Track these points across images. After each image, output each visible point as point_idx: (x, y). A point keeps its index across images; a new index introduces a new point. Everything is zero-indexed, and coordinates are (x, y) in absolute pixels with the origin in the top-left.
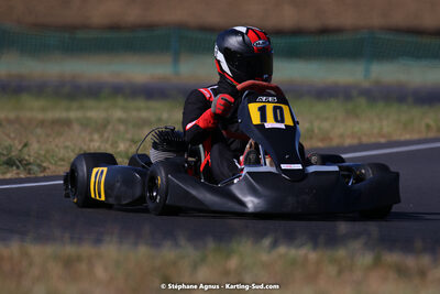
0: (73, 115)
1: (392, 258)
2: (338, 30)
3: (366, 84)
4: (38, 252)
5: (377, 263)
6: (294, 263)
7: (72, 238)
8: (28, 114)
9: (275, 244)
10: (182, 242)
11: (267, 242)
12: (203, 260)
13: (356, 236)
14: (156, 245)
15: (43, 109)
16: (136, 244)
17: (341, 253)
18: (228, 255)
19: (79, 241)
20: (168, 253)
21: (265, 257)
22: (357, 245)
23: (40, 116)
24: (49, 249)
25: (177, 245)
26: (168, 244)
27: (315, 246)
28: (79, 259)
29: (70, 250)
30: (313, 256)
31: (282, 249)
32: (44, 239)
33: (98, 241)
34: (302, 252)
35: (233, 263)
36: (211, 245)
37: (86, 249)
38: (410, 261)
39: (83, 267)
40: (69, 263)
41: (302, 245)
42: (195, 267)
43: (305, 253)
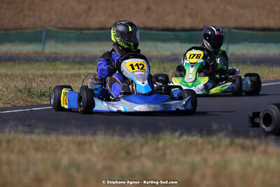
0: (81, 72)
1: (239, 141)
4: (65, 139)
5: (232, 143)
6: (190, 143)
7: (81, 133)
8: (60, 72)
9: (181, 135)
10: (136, 134)
11: (177, 134)
12: (146, 142)
13: (221, 130)
14: (123, 135)
15: (67, 69)
16: (113, 135)
17: (214, 139)
18: (158, 141)
19: (85, 134)
20: (129, 139)
21: (176, 141)
22: (221, 135)
23: (66, 72)
24: (70, 138)
25: (133, 135)
26: (130, 135)
27: (201, 136)
28: (85, 143)
29: (80, 138)
30: (200, 140)
31: (185, 137)
32: (67, 133)
33: (94, 134)
34: (195, 138)
35: (161, 144)
36: (150, 135)
37: (88, 138)
38: (248, 142)
39: (87, 146)
40: (80, 145)
41: (195, 135)
42: (142, 146)
43: (197, 139)
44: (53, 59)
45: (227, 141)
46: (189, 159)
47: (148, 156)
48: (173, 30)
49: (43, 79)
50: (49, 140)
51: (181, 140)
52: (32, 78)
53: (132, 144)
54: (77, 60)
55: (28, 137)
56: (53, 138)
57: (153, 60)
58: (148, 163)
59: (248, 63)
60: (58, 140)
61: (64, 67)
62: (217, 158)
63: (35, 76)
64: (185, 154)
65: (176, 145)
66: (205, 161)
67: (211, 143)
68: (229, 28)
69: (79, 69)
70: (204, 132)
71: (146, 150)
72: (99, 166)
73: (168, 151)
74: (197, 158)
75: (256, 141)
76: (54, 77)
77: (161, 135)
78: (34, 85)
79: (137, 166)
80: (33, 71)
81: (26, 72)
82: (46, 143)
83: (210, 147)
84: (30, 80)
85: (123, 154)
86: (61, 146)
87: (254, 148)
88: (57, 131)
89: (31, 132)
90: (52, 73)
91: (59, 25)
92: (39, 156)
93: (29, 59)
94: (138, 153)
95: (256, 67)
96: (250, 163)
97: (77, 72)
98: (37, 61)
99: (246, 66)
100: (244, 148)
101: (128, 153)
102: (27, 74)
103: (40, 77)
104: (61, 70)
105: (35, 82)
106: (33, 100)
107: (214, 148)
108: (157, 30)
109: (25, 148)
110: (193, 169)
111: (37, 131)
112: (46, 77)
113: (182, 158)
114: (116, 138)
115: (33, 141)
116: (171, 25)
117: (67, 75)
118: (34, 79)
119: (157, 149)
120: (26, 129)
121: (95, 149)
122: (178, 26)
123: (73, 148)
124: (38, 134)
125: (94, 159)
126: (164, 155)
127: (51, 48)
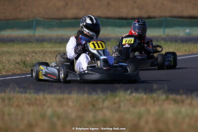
1: (172, 96)
2: (154, 17)
3: (164, 36)
4: (48, 96)
5: (167, 98)
6: (138, 99)
7: (61, 92)
8: (46, 49)
9: (131, 93)
10: (99, 93)
11: (129, 92)
12: (107, 98)
13: (160, 89)
14: (90, 94)
15: (51, 47)
16: (83, 94)
17: (155, 95)
18: (116, 97)
19: (64, 93)
20: (94, 96)
21: (128, 97)
22: (160, 92)
23: (50, 50)
24: (53, 96)
25: (98, 94)
26: (94, 93)
27: (145, 94)
28: (63, 99)
29: (60, 96)
30: (145, 96)
31: (134, 94)
32: (51, 93)
33: (70, 93)
34: (141, 95)
35: (117, 99)
36: (109, 93)
37: (66, 96)
38: (178, 97)
39: (65, 102)
40: (60, 101)
41: (141, 93)
42: (104, 101)
44: (41, 40)
45: (164, 97)
46: (136, 110)
47: (108, 108)
48: (126, 19)
49: (34, 55)
50: (38, 97)
51: (131, 96)
52: (26, 54)
53: (96, 100)
54: (59, 41)
55: (23, 95)
56: (41, 96)
57: (112, 40)
58: (108, 113)
59: (179, 41)
60: (45, 98)
61: (49, 45)
62: (157, 109)
63: (28, 53)
64: (134, 106)
65: (128, 100)
66: (148, 111)
67: (152, 98)
68: (165, 17)
69: (60, 47)
70: (148, 91)
71: (106, 103)
72: (73, 115)
73: (122, 104)
74: (143, 109)
75: (184, 97)
76: (42, 53)
77: (117, 93)
78: (28, 59)
79: (100, 115)
80: (27, 49)
81: (22, 50)
82: (36, 99)
83: (152, 101)
84: (25, 55)
85: (91, 107)
86: (47, 101)
87: (183, 102)
88: (44, 91)
89: (25, 92)
90: (40, 50)
91: (46, 16)
92: (31, 109)
93: (24, 41)
94: (101, 106)
95: (185, 44)
96: (180, 112)
97: (58, 49)
98: (30, 42)
99: (177, 44)
100: (176, 101)
101: (93, 106)
102: (23, 51)
103: (32, 53)
104: (47, 48)
105: (28, 57)
106: (27, 70)
107: (154, 102)
108: (115, 18)
109: (21, 104)
110: (140, 117)
111: (29, 91)
112: (36, 53)
113: (132, 109)
114: (85, 95)
115: (26, 99)
116: (124, 15)
117: (51, 52)
118: (28, 54)
119: (115, 103)
120: (22, 90)
121: (70, 103)
122: (130, 16)
123: (55, 103)
124: (30, 93)
125: (70, 111)
126: (119, 107)
127: (40, 32)
